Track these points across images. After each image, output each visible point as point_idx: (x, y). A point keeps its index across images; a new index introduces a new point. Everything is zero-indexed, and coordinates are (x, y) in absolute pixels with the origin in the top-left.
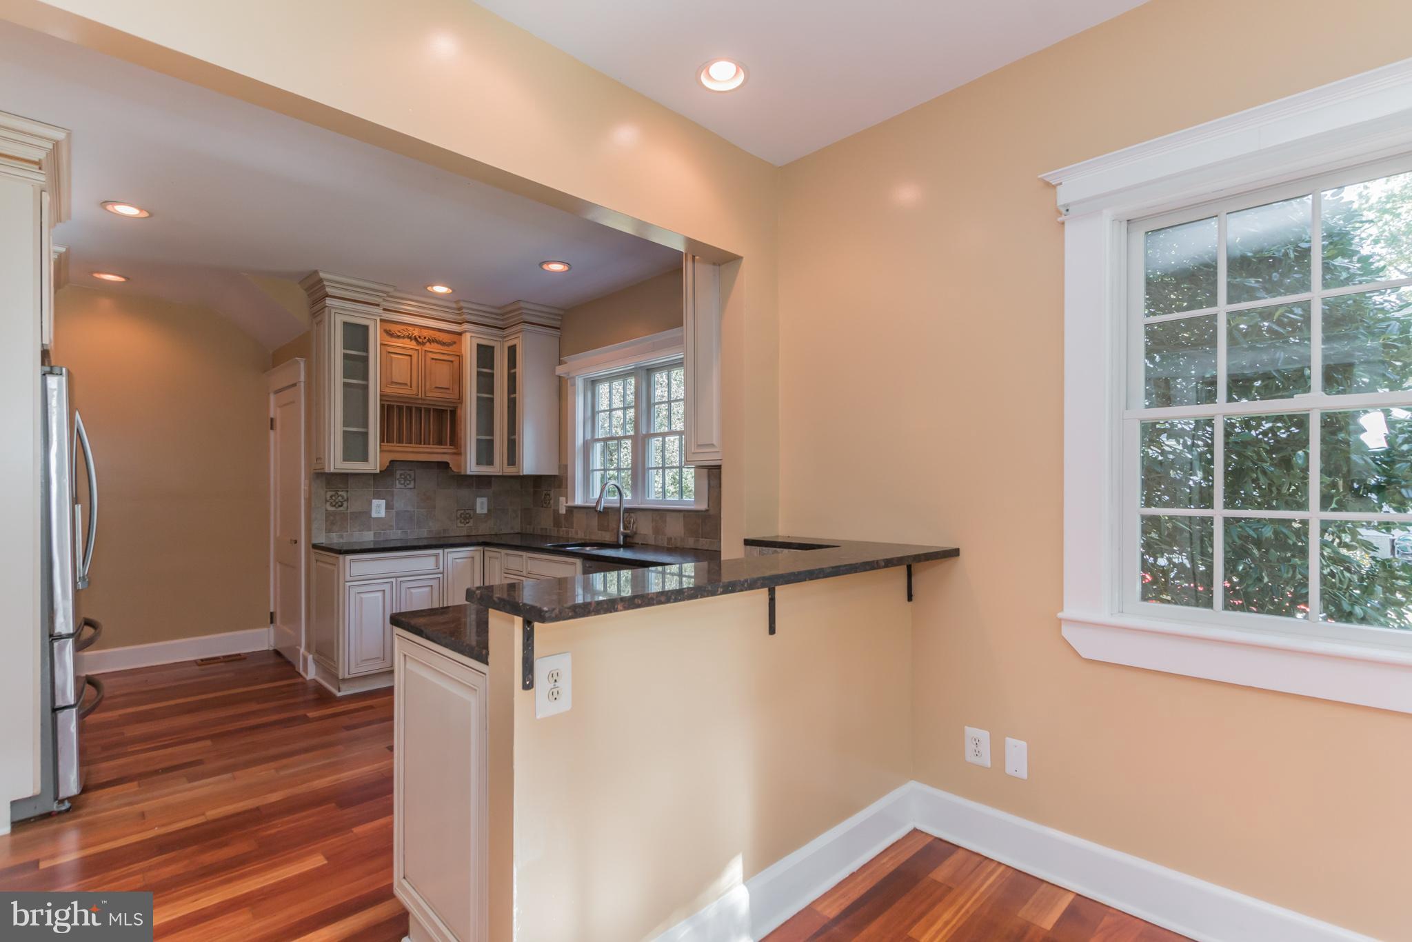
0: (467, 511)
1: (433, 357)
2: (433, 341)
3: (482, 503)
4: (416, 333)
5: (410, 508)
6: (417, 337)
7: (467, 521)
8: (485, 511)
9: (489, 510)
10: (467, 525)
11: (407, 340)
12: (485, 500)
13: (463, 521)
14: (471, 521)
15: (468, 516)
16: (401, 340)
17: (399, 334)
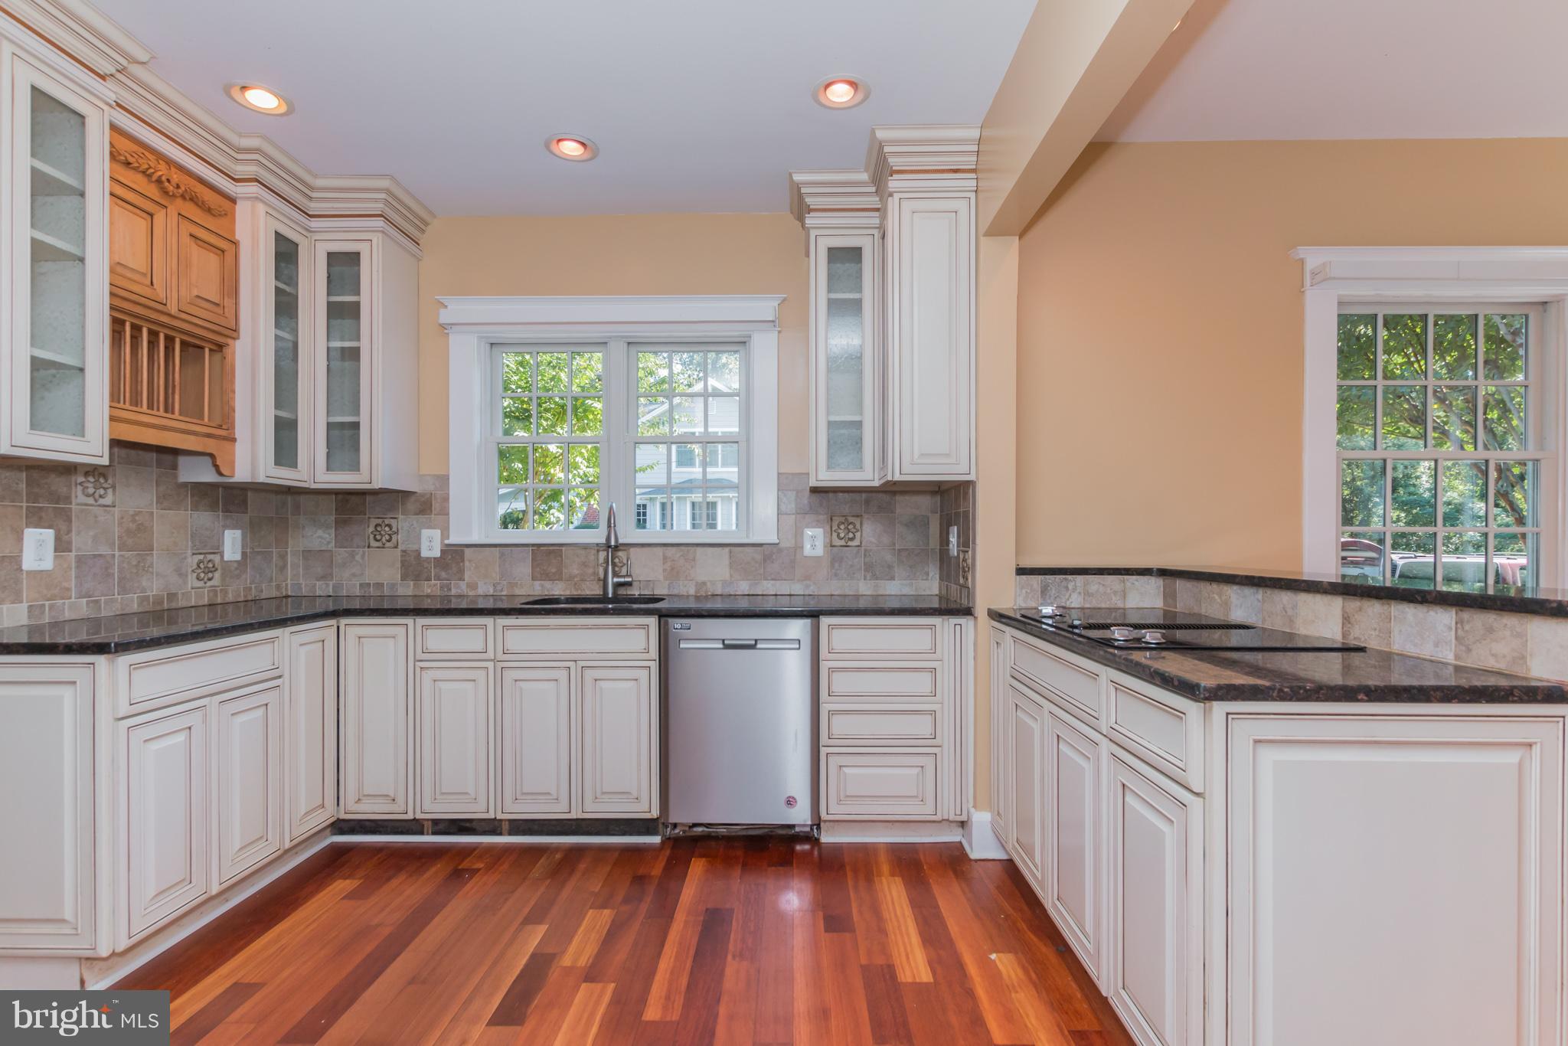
0: (210, 557)
1: (194, 233)
2: (191, 199)
3: (234, 539)
4: (162, 170)
5: (104, 550)
6: (164, 178)
7: (210, 575)
8: (238, 557)
9: (244, 554)
10: (209, 583)
11: (140, 177)
12: (238, 533)
13: (202, 575)
14: (217, 575)
15: (210, 565)
16: (131, 174)
17: (131, 160)
